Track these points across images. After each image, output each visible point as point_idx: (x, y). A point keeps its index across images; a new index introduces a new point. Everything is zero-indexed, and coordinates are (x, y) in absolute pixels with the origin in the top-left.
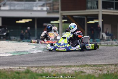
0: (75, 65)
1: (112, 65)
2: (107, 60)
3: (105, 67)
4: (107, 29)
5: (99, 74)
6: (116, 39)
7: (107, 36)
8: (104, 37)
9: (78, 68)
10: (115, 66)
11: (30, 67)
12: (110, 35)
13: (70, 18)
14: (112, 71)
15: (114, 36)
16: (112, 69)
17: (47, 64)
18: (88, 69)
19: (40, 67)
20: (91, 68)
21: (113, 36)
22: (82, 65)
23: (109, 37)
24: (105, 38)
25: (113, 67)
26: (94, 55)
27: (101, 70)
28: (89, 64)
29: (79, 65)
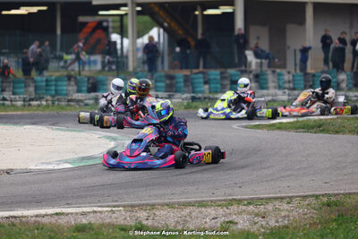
0: (212, 201)
1: (282, 198)
2: (272, 183)
3: (270, 207)
4: (258, 38)
5: (262, 226)
6: (284, 66)
7: (259, 61)
8: (251, 63)
9: (221, 211)
10: (289, 203)
11: (128, 206)
12: (267, 57)
13: (157, 9)
14: (285, 217)
15: (276, 60)
16: (283, 214)
17: (156, 196)
18: (240, 213)
19: (147, 205)
20: (244, 208)
21: (274, 59)
22: (225, 200)
23: (263, 61)
24: (253, 66)
25: (285, 206)
26: (243, 167)
27: (264, 217)
28: (239, 197)
29: (220, 201)
